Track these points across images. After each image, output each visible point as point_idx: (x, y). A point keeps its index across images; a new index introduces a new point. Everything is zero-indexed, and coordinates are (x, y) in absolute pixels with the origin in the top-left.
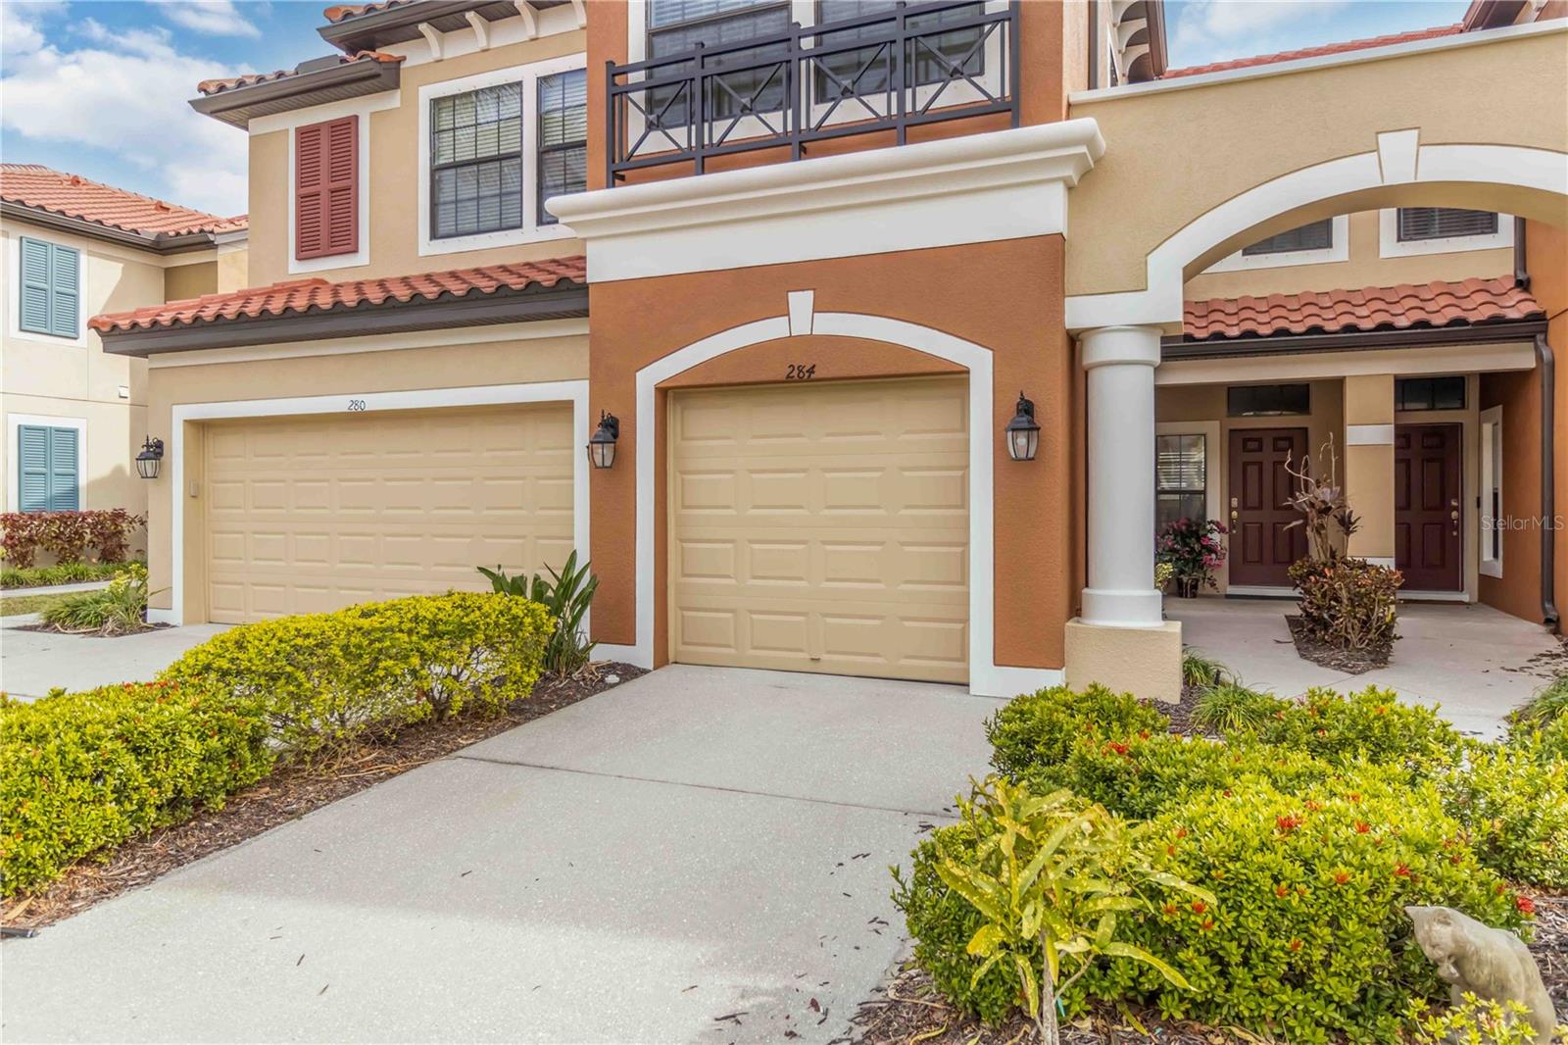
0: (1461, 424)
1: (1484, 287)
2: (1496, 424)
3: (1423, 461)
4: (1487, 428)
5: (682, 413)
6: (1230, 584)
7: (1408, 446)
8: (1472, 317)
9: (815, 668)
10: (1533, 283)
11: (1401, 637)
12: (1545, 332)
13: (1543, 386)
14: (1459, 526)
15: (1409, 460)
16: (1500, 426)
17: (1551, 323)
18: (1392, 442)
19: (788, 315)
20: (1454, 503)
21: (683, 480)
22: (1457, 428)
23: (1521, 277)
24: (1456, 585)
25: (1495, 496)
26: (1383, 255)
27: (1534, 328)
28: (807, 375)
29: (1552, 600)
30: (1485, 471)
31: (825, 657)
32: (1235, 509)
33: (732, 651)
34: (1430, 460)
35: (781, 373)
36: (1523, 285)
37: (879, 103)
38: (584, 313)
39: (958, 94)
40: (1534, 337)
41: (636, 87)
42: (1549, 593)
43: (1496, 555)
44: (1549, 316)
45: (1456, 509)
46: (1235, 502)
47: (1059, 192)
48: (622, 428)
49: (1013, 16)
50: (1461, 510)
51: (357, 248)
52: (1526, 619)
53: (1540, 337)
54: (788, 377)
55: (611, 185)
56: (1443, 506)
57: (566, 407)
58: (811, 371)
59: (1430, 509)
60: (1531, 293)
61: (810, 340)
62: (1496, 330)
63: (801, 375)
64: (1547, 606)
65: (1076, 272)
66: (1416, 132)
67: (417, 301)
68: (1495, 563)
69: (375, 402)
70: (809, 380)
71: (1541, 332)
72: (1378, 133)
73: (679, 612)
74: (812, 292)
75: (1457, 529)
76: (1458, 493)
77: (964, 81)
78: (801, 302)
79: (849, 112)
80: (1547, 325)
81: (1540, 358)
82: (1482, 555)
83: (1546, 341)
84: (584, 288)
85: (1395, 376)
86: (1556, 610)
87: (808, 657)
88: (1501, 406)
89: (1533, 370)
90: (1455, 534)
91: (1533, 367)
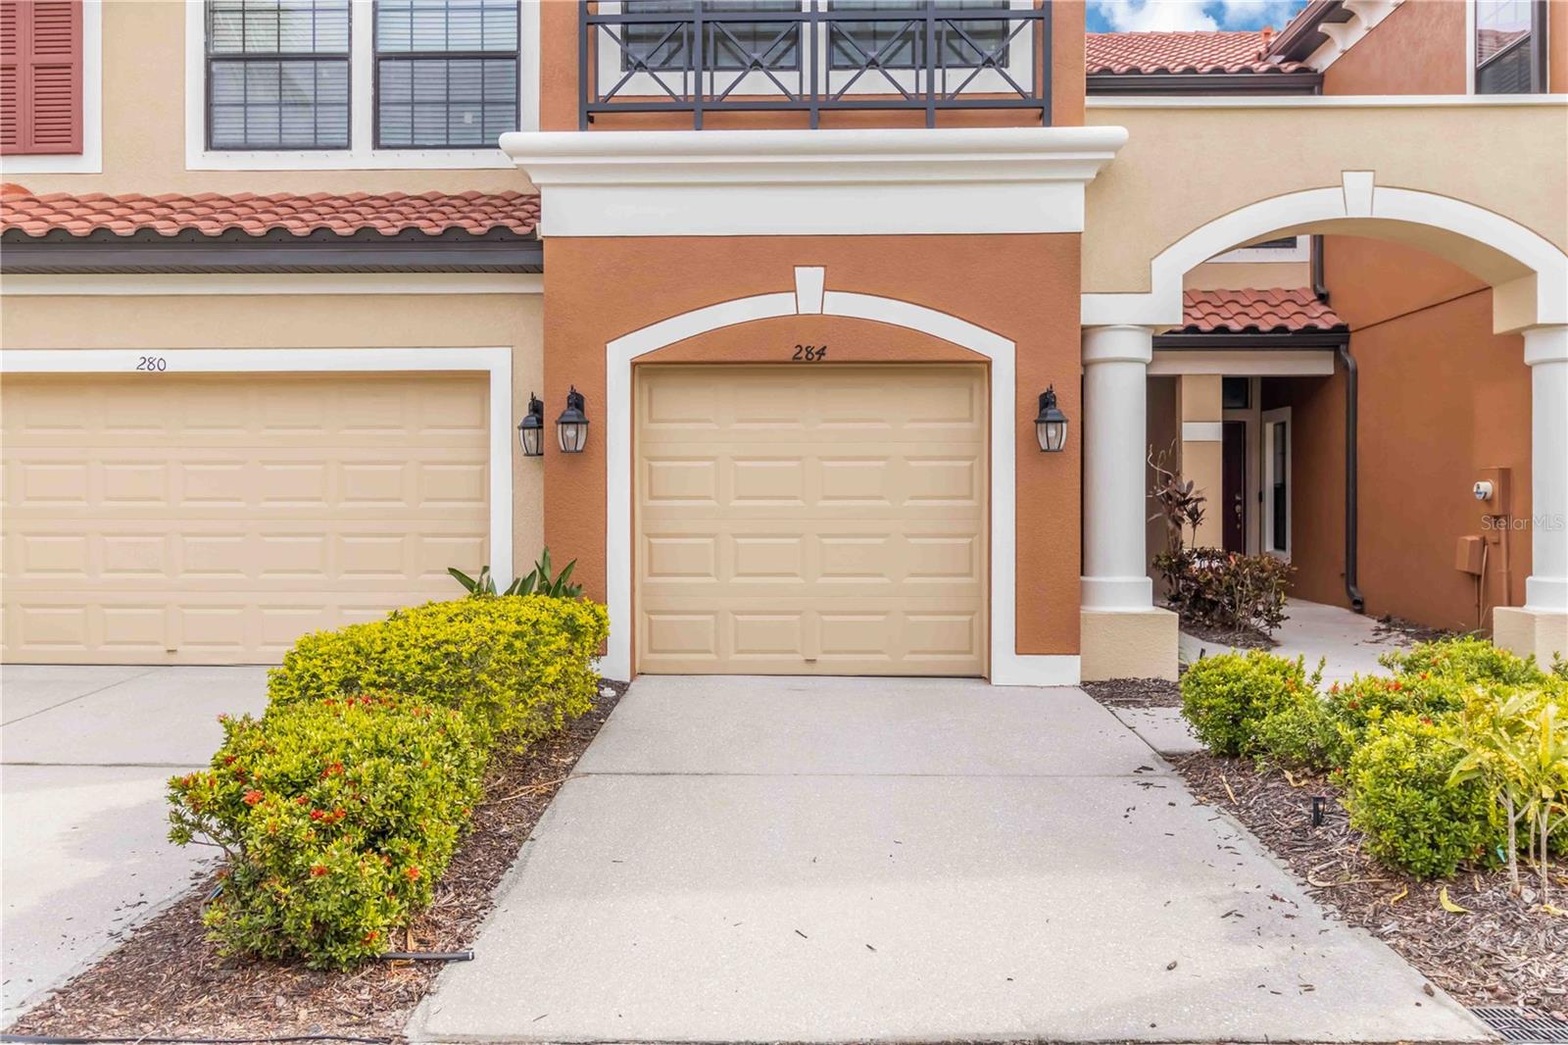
0: (1244, 423)
1: (1290, 297)
4: (1269, 428)
5: (650, 391)
8: (1293, 327)
9: (810, 670)
10: (1331, 297)
11: (1288, 618)
12: (1347, 342)
13: (1348, 392)
14: (1242, 519)
16: (1287, 426)
17: (1353, 335)
18: (1221, 440)
19: (795, 291)
20: (1238, 498)
21: (651, 468)
22: (1239, 427)
23: (1320, 289)
27: (1336, 340)
28: (816, 357)
29: (1355, 584)
30: (1267, 468)
31: (820, 657)
33: (712, 657)
35: (788, 353)
36: (1323, 298)
37: (907, 79)
38: (538, 269)
39: (988, 82)
40: (1336, 347)
41: (612, 20)
42: (1351, 576)
43: (1279, 544)
44: (1351, 331)
45: (1239, 502)
47: (1078, 193)
48: (588, 406)
49: (1042, 17)
50: (1244, 503)
51: (82, 148)
52: (1317, 602)
53: (1343, 347)
54: (794, 358)
55: (583, 128)
57: (479, 380)
58: (821, 352)
60: (1329, 307)
61: (820, 320)
62: (1309, 339)
63: (810, 356)
64: (1352, 589)
65: (1091, 270)
66: (1372, 174)
67: (232, 237)
68: (1279, 554)
69: (178, 361)
70: (819, 361)
71: (1343, 343)
72: (1343, 171)
73: (645, 615)
74: (822, 269)
75: (1240, 522)
76: (1241, 488)
77: (994, 70)
78: (810, 278)
79: (872, 84)
80: (1349, 337)
81: (1339, 362)
82: (1264, 548)
83: (1347, 351)
84: (533, 242)
85: (1223, 376)
86: (1359, 591)
87: (803, 658)
88: (1290, 407)
89: (1328, 377)
90: (1238, 526)
91: (1332, 372)
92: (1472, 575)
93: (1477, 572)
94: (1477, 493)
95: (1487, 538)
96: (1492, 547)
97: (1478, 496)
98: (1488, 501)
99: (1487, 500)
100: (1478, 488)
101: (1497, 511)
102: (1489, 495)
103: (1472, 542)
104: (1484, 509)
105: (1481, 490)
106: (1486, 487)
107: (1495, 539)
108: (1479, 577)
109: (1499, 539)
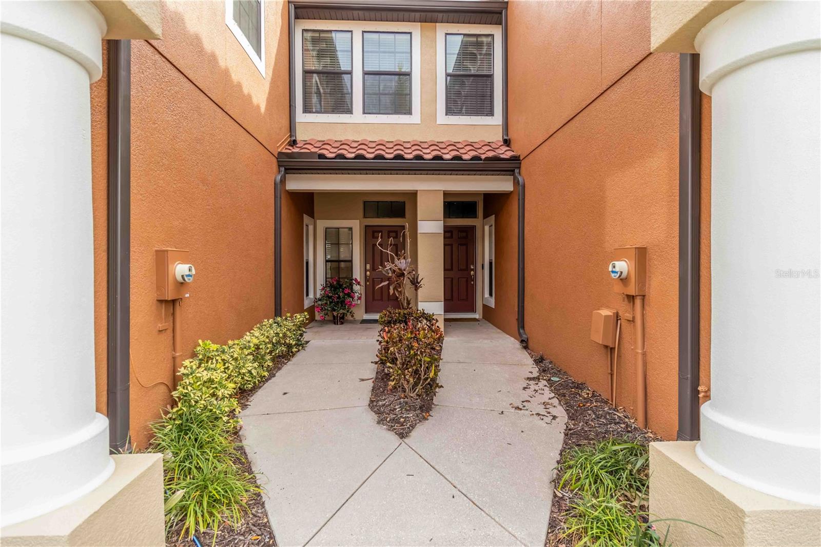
0: (475, 226)
1: (488, 144)
2: (491, 226)
3: (459, 244)
4: (487, 228)
6: (366, 313)
7: (451, 237)
10: (512, 141)
12: (519, 167)
13: (519, 200)
14: (474, 279)
15: (452, 244)
16: (493, 226)
17: (522, 162)
18: (442, 233)
20: (472, 267)
22: (473, 228)
23: (505, 138)
24: (472, 309)
25: (491, 264)
26: (438, 123)
27: (513, 165)
29: (523, 327)
30: (486, 251)
32: (368, 270)
34: (461, 245)
36: (507, 143)
40: (513, 171)
42: (521, 323)
43: (491, 294)
44: (521, 159)
45: (473, 270)
46: (368, 267)
50: (475, 270)
53: (517, 171)
56: (468, 269)
59: (461, 270)
60: (511, 147)
62: (495, 165)
64: (521, 331)
68: (490, 299)
71: (517, 168)
75: (473, 281)
76: (474, 262)
80: (520, 163)
81: (516, 182)
82: (484, 296)
83: (520, 173)
85: (444, 191)
86: (525, 334)
88: (494, 215)
89: (512, 192)
90: (472, 283)
91: (512, 190)
92: (606, 347)
93: (611, 346)
94: (613, 272)
95: (620, 314)
96: (624, 324)
97: (613, 275)
98: (624, 280)
99: (621, 279)
100: (614, 267)
101: (632, 290)
102: (624, 275)
103: (606, 316)
104: (618, 288)
105: (617, 269)
106: (622, 266)
107: (629, 316)
108: (612, 349)
109: (634, 318)
